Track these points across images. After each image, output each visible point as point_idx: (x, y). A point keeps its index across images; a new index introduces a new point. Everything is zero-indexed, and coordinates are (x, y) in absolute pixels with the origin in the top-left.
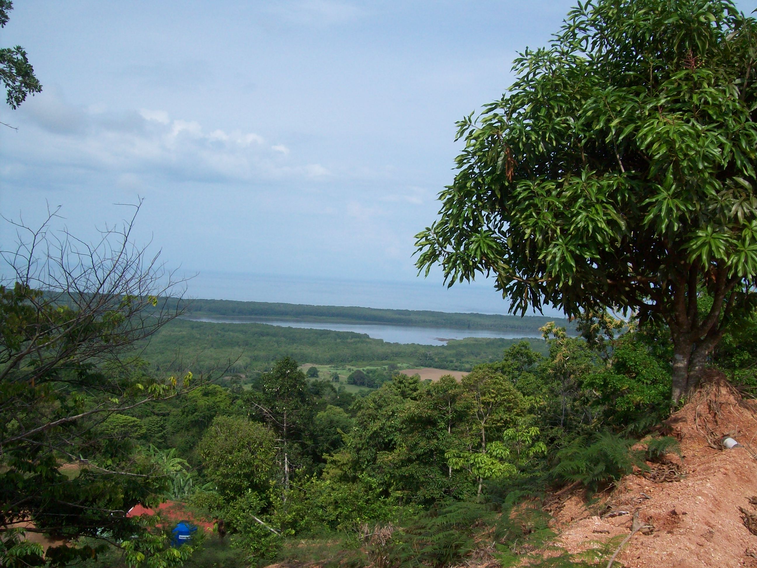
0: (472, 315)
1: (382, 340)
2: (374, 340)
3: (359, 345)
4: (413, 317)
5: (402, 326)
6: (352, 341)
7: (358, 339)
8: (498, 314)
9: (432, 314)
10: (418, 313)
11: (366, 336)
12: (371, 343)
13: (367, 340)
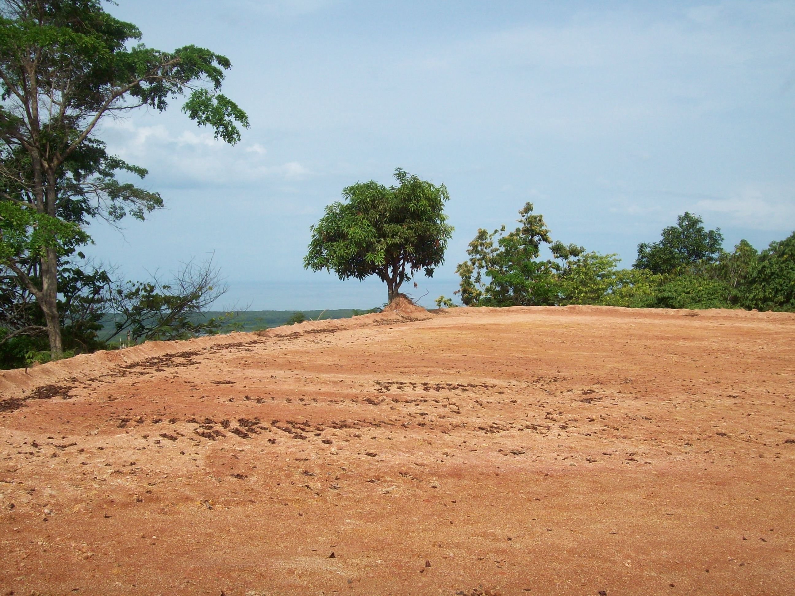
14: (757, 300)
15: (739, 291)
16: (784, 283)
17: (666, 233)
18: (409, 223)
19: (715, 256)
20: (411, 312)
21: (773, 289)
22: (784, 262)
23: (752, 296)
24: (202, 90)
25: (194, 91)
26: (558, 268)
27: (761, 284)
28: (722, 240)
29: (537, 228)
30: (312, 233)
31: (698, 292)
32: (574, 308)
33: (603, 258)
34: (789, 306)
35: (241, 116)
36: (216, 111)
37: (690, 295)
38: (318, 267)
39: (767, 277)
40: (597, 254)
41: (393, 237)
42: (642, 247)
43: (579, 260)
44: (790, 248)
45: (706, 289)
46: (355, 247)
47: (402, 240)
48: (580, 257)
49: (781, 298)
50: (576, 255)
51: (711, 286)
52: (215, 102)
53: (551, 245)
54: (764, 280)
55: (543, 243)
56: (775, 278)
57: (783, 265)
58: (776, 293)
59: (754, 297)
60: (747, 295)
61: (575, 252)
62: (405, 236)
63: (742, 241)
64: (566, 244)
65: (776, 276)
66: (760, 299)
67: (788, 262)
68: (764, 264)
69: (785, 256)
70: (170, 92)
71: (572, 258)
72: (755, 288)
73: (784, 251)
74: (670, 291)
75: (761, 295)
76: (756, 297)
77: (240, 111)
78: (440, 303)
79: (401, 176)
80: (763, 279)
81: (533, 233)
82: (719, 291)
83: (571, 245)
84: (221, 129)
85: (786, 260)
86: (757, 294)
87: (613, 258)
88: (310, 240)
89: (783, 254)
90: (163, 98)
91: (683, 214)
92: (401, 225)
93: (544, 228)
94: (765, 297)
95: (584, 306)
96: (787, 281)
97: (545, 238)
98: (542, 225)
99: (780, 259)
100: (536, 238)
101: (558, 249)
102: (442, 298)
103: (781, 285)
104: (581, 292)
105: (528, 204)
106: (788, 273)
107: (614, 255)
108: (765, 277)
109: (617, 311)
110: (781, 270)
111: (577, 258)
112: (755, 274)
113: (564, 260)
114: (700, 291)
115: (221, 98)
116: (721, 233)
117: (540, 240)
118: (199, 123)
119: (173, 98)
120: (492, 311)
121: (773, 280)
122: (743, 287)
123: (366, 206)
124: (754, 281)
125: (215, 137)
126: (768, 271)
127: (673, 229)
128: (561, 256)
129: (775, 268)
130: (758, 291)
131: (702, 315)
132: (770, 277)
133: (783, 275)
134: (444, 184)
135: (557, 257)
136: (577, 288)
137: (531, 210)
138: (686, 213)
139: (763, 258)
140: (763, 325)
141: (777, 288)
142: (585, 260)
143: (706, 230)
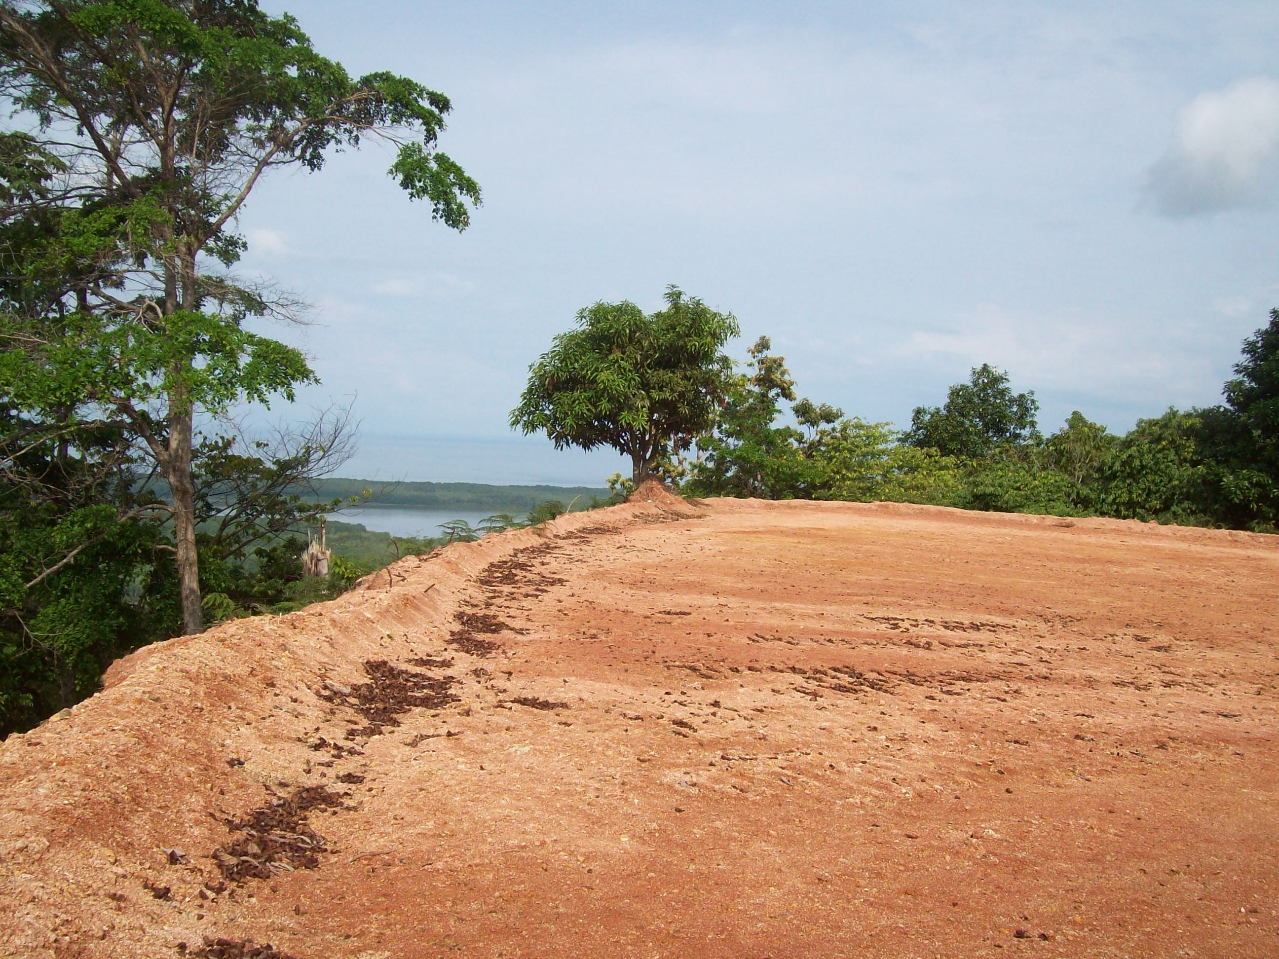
0: (538, 488)
1: (387, 534)
2: (374, 534)
3: (348, 544)
4: (439, 494)
5: (418, 508)
6: (337, 536)
7: (345, 534)
8: (582, 485)
9: (472, 488)
10: (447, 487)
11: (361, 528)
12: (368, 539)
13: (364, 535)
14: (1118, 504)
15: (1091, 489)
16: (1161, 481)
17: (955, 393)
18: (685, 369)
19: (1026, 432)
20: (671, 504)
21: (1143, 490)
22: (1160, 451)
23: (1111, 498)
24: (413, 144)
25: (401, 146)
26: (800, 439)
27: (1124, 482)
28: (1036, 409)
29: (776, 376)
30: (531, 374)
31: (1033, 488)
32: (886, 507)
33: (870, 427)
34: (1169, 515)
35: (470, 187)
36: (436, 179)
37: (1023, 493)
38: (531, 426)
39: (1135, 472)
40: (864, 422)
41: (661, 389)
42: (919, 412)
43: (834, 429)
44: (1170, 431)
45: (1044, 484)
46: (608, 401)
47: (675, 394)
48: (838, 424)
49: (1156, 504)
50: (829, 421)
51: (1052, 481)
52: (434, 166)
53: (793, 404)
54: (1130, 475)
55: (781, 399)
56: (1147, 473)
57: (1160, 455)
58: (1148, 495)
59: (1115, 499)
60: (1103, 496)
61: (829, 417)
62: (680, 389)
63: (1075, 413)
64: (816, 403)
65: (1148, 471)
66: (1124, 504)
67: (1166, 452)
68: (1129, 452)
69: (1164, 443)
70: (333, 142)
71: (824, 426)
72: (1116, 486)
73: (1161, 435)
74: (993, 486)
75: (1125, 498)
76: (1118, 501)
77: (469, 180)
78: (613, 484)
79: (674, 296)
80: (1128, 474)
81: (772, 384)
82: (1064, 488)
83: (823, 405)
84: (441, 206)
85: (1164, 448)
86: (1120, 496)
87: (887, 428)
88: (524, 387)
89: (1159, 440)
90: (321, 151)
91: (979, 368)
92: (674, 373)
93: (786, 377)
94: (1131, 499)
95: (901, 504)
96: (1166, 479)
97: (786, 393)
98: (783, 373)
99: (1153, 446)
100: (772, 393)
101: (804, 412)
102: (618, 476)
103: (1156, 485)
104: (844, 478)
105: (763, 338)
106: (1167, 467)
107: (887, 424)
108: (1132, 471)
109: (952, 514)
110: (1157, 463)
111: (831, 425)
112: (1117, 466)
113: (811, 428)
114: (1036, 487)
115: (441, 159)
116: (1035, 399)
117: (778, 395)
118: (412, 195)
119: (337, 151)
120: (767, 505)
121: (1144, 476)
122: (1096, 485)
123: (622, 340)
124: (1114, 476)
125: (434, 217)
126: (1137, 463)
127: (964, 388)
128: (807, 421)
129: (1148, 459)
130: (1120, 492)
131: (1080, 526)
132: (1139, 472)
133: (1159, 470)
134: (733, 313)
135: (802, 423)
136: (838, 473)
137: (768, 348)
138: (985, 365)
139: (1127, 443)
140: (1165, 544)
141: (1149, 489)
142: (844, 429)
143: (1015, 394)
